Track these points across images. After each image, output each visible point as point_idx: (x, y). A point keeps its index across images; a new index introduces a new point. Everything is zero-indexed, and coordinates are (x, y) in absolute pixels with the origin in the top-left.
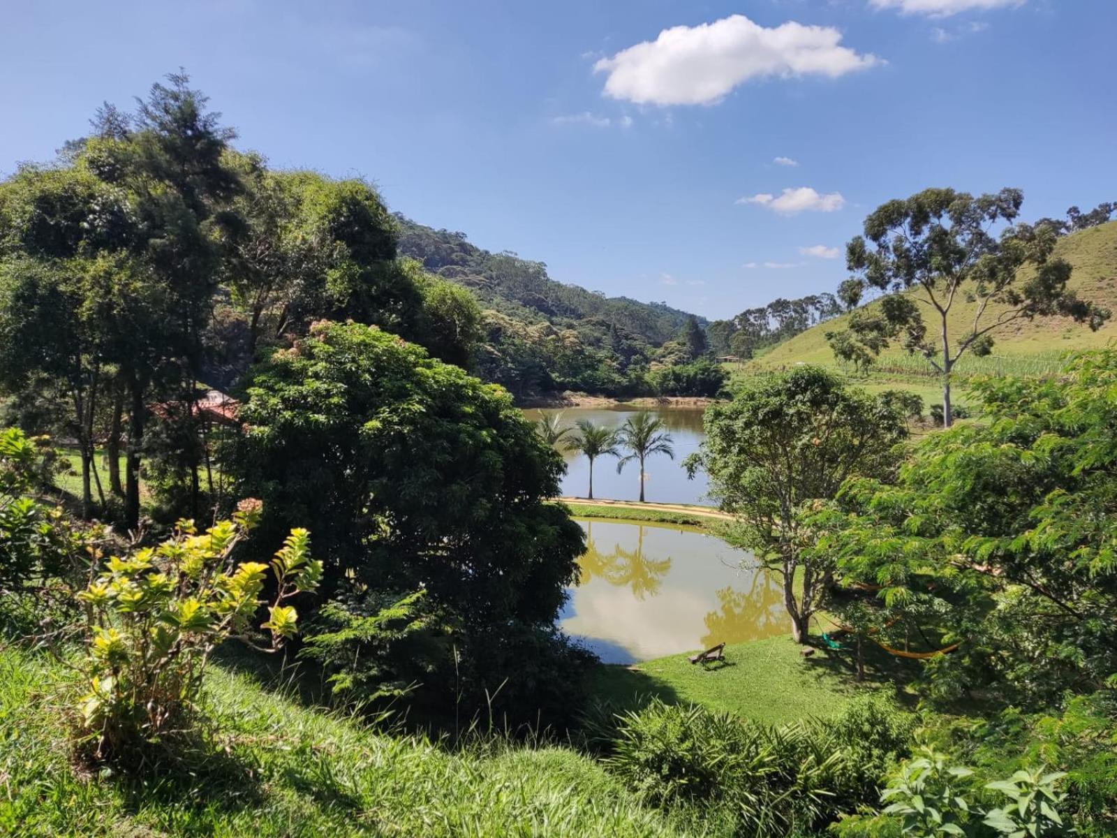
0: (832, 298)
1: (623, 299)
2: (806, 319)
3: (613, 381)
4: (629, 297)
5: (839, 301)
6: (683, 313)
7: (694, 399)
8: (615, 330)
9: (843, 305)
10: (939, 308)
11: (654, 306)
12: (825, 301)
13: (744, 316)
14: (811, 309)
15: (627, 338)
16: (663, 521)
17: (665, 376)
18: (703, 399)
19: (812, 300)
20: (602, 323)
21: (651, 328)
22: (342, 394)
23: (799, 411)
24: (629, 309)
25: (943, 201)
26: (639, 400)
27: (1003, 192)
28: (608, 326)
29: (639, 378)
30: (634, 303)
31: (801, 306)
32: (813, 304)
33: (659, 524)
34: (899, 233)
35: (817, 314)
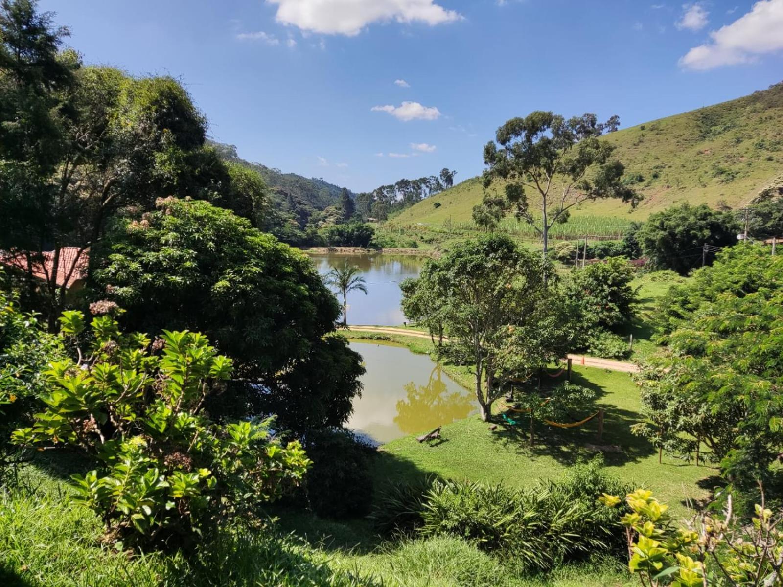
0: (437, 180)
1: (293, 175)
2: (421, 194)
3: (295, 235)
4: (297, 173)
5: (441, 182)
6: (335, 186)
7: (353, 248)
8: (291, 197)
9: (444, 185)
10: (542, 192)
11: (314, 180)
12: (433, 182)
13: (380, 191)
14: (423, 186)
15: (299, 203)
16: (363, 338)
17: (332, 232)
18: (359, 248)
19: (424, 181)
20: (281, 192)
21: (315, 197)
22: (194, 259)
23: (494, 265)
24: (297, 181)
25: (546, 120)
26: (314, 249)
27: (585, 116)
28: (286, 195)
29: (315, 233)
30: (300, 177)
31: (417, 184)
32: (425, 183)
33: (360, 340)
34: (516, 141)
35: (427, 190)
